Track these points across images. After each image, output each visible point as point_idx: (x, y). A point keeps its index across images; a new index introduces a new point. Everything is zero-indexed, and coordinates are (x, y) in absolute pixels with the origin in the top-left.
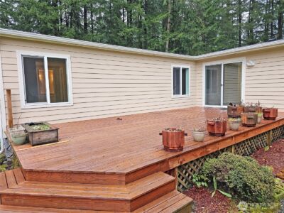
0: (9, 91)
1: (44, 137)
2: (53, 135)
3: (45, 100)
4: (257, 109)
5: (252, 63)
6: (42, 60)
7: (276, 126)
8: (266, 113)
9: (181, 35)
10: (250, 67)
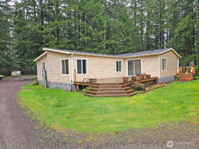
0: (75, 70)
4: (145, 75)
5: (144, 60)
6: (81, 60)
7: (150, 80)
8: (147, 76)
9: (112, 42)
10: (144, 61)
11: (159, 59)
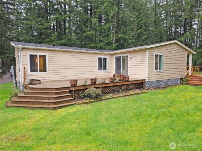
0: (24, 68)
1: (36, 82)
2: (39, 82)
3: (37, 71)
6: (37, 56)
8: (125, 78)
11: (148, 54)
